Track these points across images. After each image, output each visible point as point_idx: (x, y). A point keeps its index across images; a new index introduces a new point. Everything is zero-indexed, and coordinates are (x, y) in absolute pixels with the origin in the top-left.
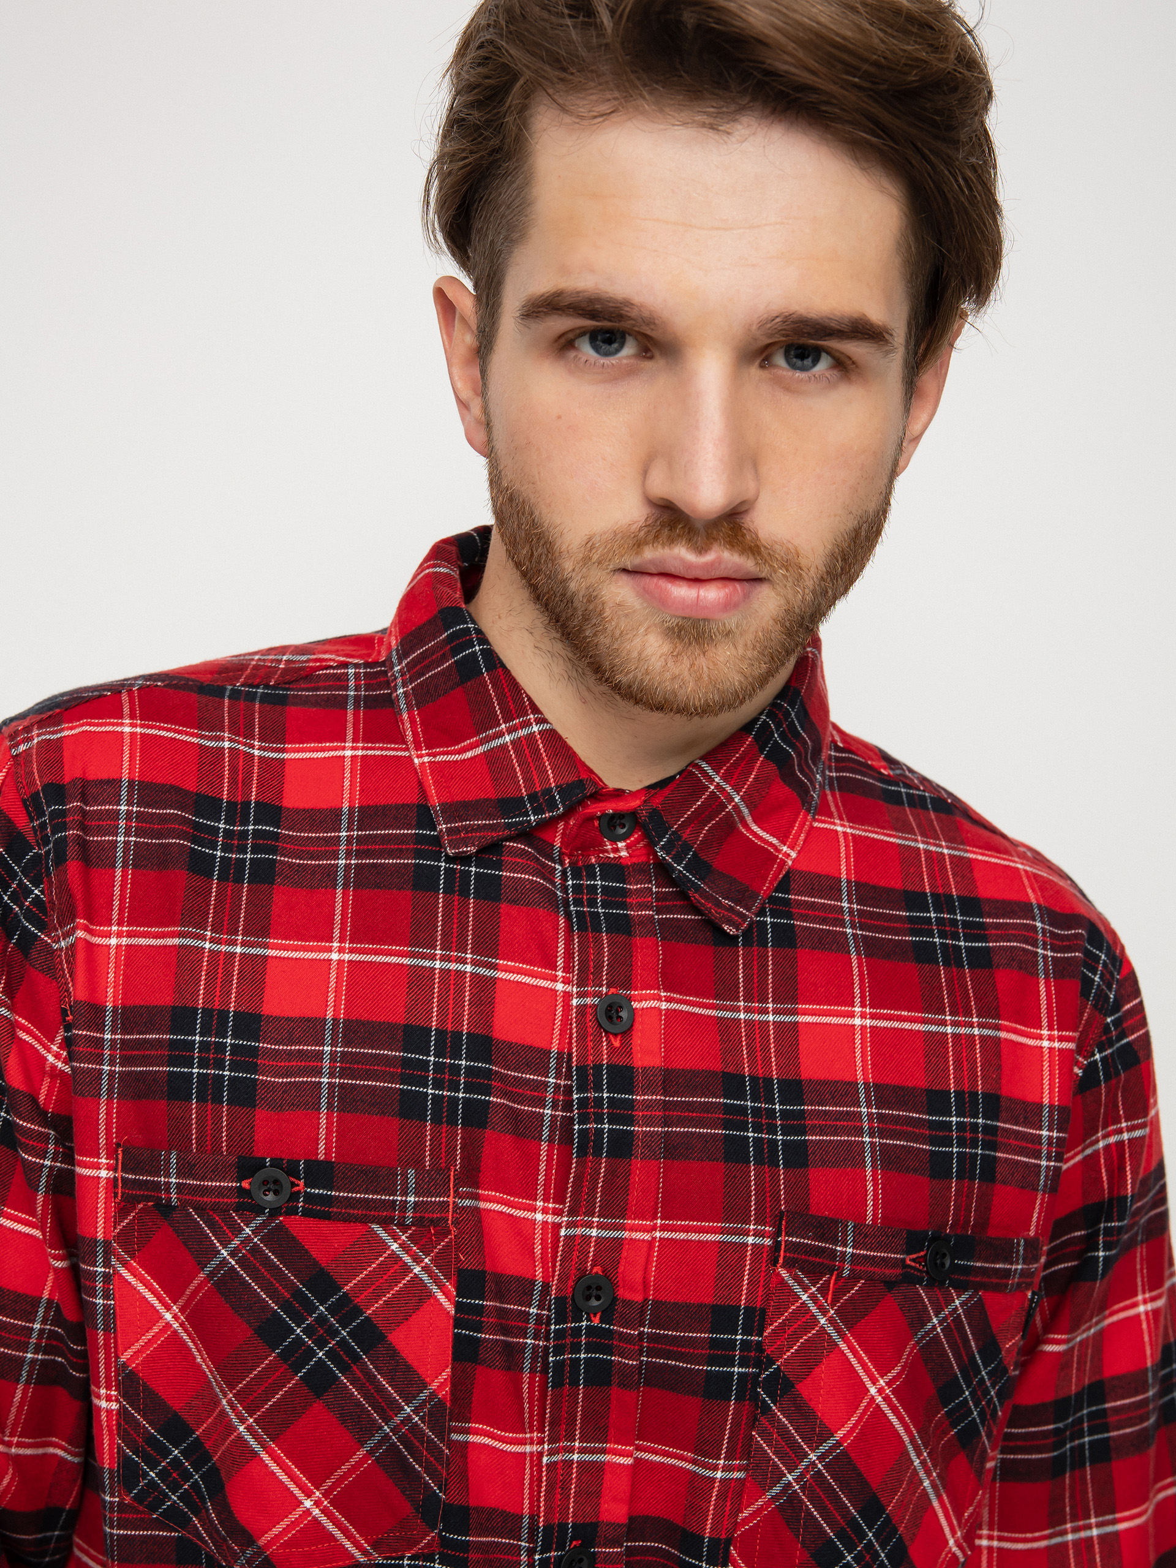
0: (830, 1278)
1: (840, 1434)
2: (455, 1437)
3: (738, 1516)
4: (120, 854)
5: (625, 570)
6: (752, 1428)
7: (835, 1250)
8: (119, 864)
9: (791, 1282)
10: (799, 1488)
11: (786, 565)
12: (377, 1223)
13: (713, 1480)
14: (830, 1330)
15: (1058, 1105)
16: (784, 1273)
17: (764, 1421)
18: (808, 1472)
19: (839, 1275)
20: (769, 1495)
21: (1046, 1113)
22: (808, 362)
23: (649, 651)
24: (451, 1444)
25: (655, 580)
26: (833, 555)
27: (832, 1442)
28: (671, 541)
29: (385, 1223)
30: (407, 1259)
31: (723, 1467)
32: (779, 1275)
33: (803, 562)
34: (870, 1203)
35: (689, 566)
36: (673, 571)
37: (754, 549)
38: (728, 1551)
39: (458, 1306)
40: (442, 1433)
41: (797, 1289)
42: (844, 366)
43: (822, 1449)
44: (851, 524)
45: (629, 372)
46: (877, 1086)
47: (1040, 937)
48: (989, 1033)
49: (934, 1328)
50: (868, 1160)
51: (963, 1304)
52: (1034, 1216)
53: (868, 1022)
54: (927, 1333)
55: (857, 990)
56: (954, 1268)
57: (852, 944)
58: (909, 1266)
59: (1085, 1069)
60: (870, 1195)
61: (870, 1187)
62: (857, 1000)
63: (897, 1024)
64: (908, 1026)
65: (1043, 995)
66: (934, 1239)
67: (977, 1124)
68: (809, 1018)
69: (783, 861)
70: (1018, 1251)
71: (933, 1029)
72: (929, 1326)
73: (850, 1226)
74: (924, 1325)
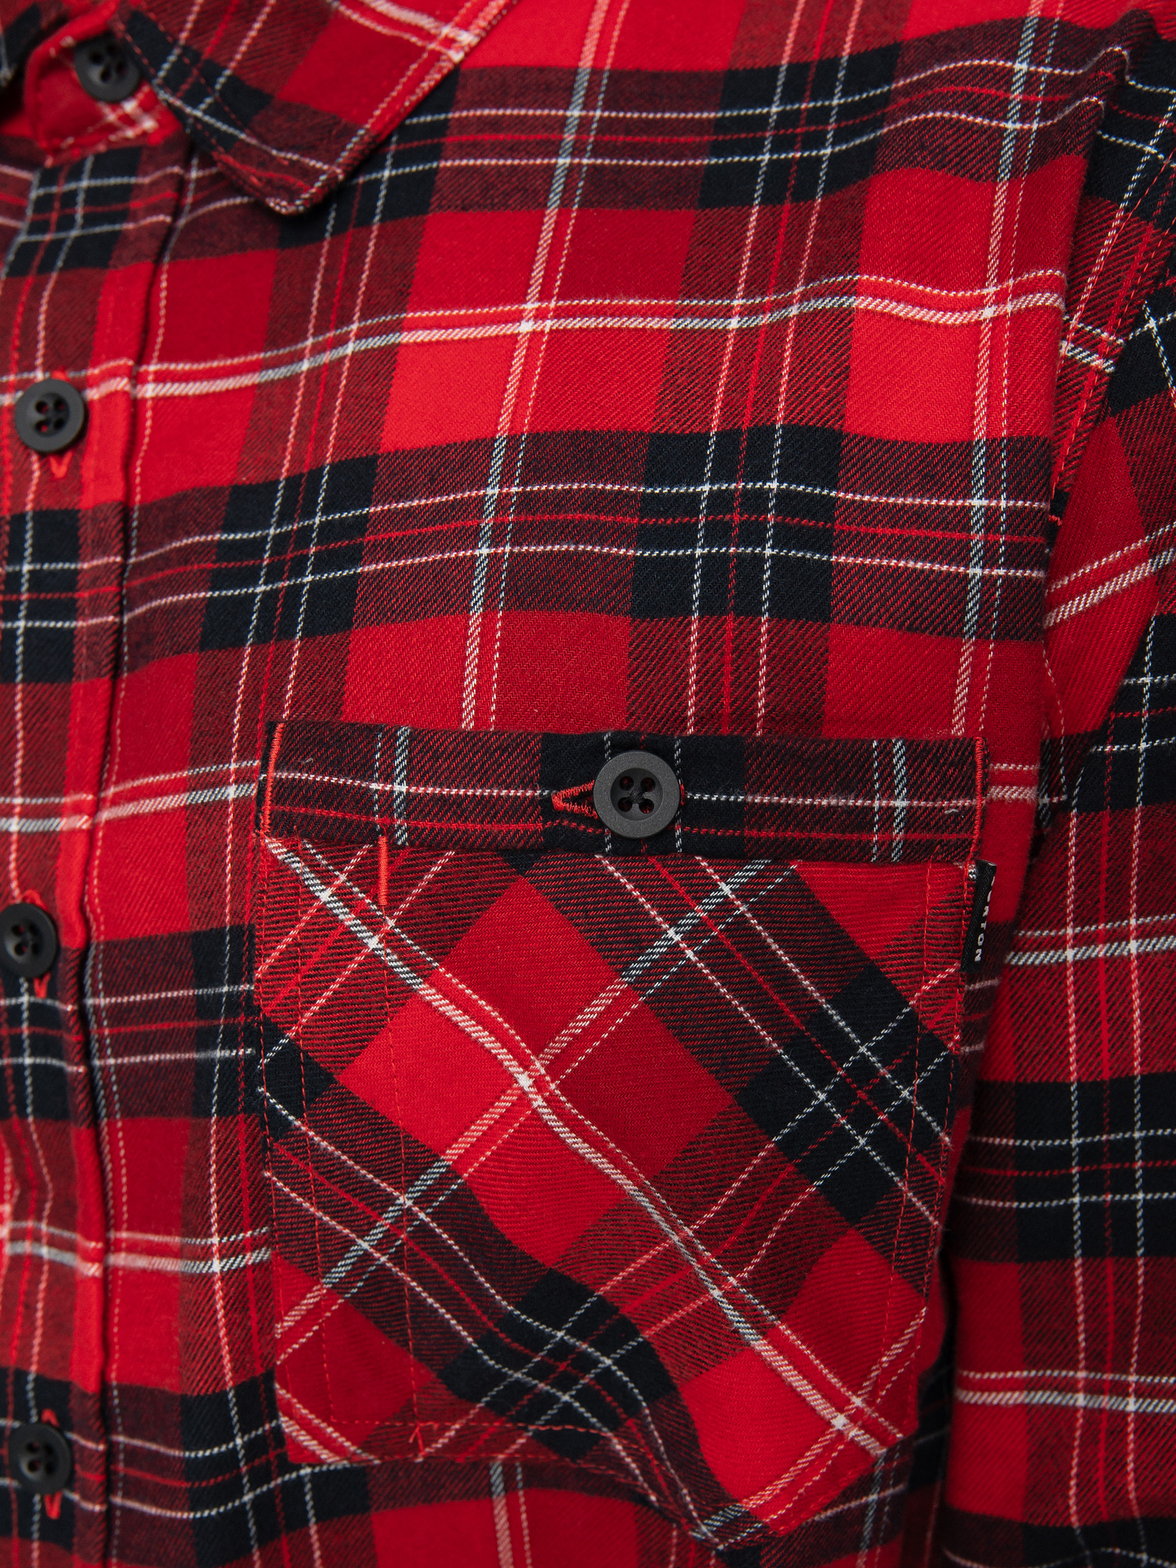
0: (374, 853)
1: (450, 1156)
3: (272, 1328)
6: (262, 1167)
7: (368, 789)
9: (292, 865)
10: (390, 1260)
13: (208, 1278)
14: (392, 960)
15: (1009, 438)
16: (276, 848)
17: (281, 1150)
18: (401, 1229)
19: (393, 845)
20: (327, 1283)
21: (979, 458)
27: (438, 1169)
31: (220, 1250)
32: (265, 850)
34: (471, 682)
38: (268, 1394)
41: (309, 879)
43: (421, 1184)
46: (535, 438)
47: (1017, 93)
48: (828, 303)
49: (675, 951)
50: (478, 593)
51: (742, 893)
52: (962, 692)
53: (549, 325)
54: (659, 966)
55: (538, 273)
56: (687, 811)
57: (558, 186)
58: (562, 813)
59: (1121, 359)
60: (471, 670)
61: (473, 650)
62: (534, 290)
63: (611, 322)
64: (636, 323)
65: (998, 215)
66: (621, 745)
67: (763, 494)
68: (422, 336)
69: (436, 56)
70: (887, 768)
71: (696, 324)
72: (659, 949)
73: (404, 732)
74: (641, 946)
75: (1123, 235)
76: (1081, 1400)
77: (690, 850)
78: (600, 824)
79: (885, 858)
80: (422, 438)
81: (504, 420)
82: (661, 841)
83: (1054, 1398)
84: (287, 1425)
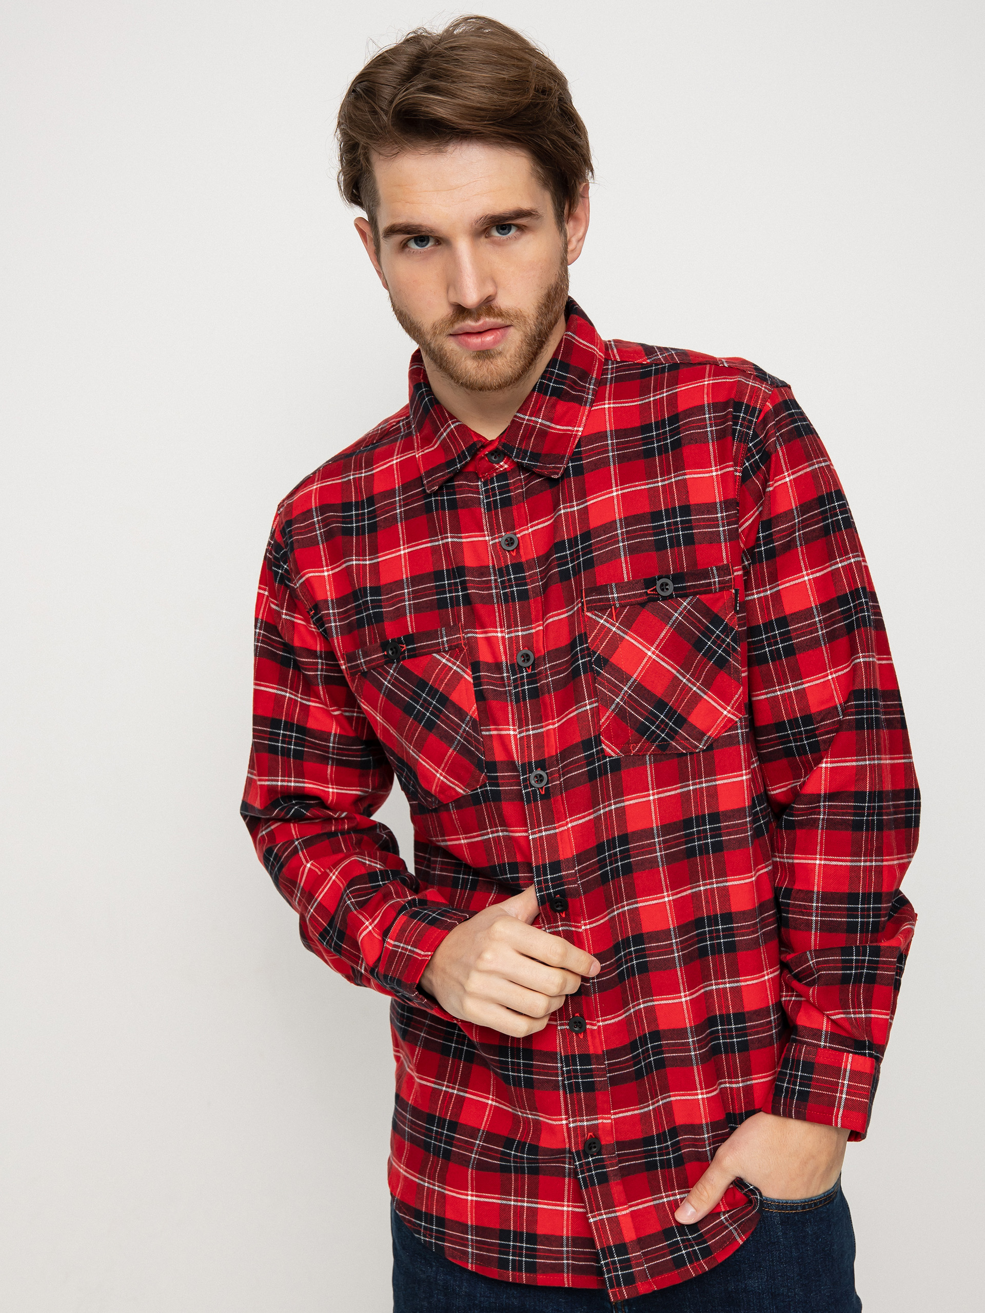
0: (611, 610)
1: (635, 676)
2: (484, 733)
3: (601, 721)
4: (319, 538)
5: (451, 335)
6: (595, 683)
7: (609, 597)
8: (320, 543)
9: (594, 617)
10: (623, 704)
11: (517, 317)
12: (435, 653)
14: (619, 632)
15: (724, 501)
16: (589, 614)
17: (599, 679)
18: (625, 696)
19: (615, 608)
20: (610, 710)
21: (718, 506)
22: (506, 231)
23: (469, 367)
24: (482, 736)
25: (463, 337)
26: (539, 308)
27: (632, 680)
28: (464, 319)
29: (438, 652)
30: (450, 664)
31: (588, 704)
32: (587, 615)
33: (525, 314)
34: (625, 572)
35: (473, 328)
36: (468, 331)
37: (500, 314)
38: (600, 738)
39: (474, 678)
40: (478, 732)
41: (598, 619)
42: (522, 229)
43: (629, 684)
44: (544, 292)
45: (432, 252)
46: (625, 518)
47: (708, 422)
48: (680, 478)
49: (677, 618)
50: (622, 553)
51: (688, 604)
52: (724, 554)
53: (620, 492)
54: (675, 621)
55: (613, 481)
56: (675, 589)
57: (611, 460)
58: (650, 594)
59: (743, 472)
60: (624, 569)
61: (624, 565)
62: (614, 485)
63: (633, 489)
64: (639, 488)
65: (711, 450)
66: (659, 579)
67: (677, 521)
68: (592, 502)
69: (576, 435)
70: (713, 573)
71: (652, 486)
72: (674, 618)
73: (613, 585)
74: (670, 618)
75: (737, 446)
76: (779, 693)
77: (676, 597)
78: (658, 594)
79: (715, 591)
80: (599, 523)
81: (617, 515)
82: (671, 596)
83: (773, 695)
84: (604, 746)
